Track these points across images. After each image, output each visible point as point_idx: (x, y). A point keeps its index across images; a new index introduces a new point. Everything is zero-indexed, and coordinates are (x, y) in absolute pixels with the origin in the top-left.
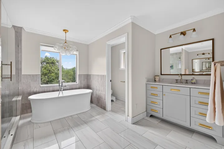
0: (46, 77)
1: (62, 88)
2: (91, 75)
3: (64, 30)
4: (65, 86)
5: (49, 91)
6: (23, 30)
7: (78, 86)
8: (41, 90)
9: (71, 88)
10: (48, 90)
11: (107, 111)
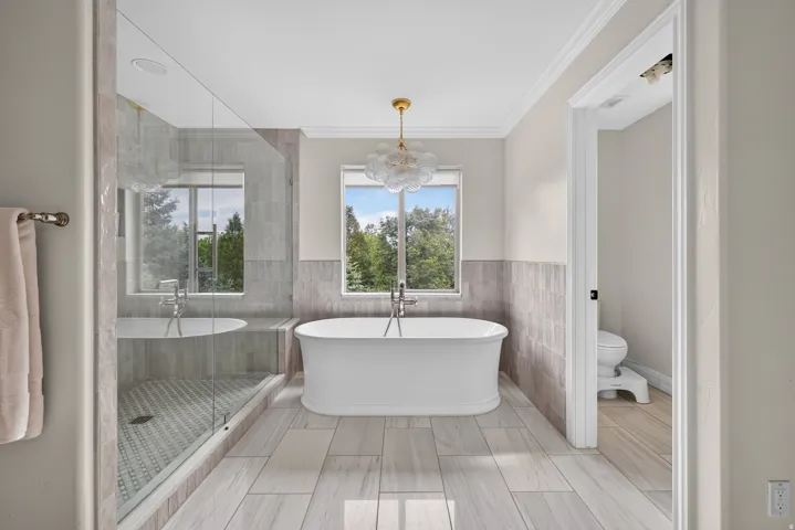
0: (414, 267)
1: (402, 307)
2: (511, 262)
3: (396, 103)
4: (413, 302)
5: (365, 315)
6: (301, 137)
7: (459, 306)
8: (344, 307)
9: (433, 309)
10: (363, 310)
11: (571, 445)
